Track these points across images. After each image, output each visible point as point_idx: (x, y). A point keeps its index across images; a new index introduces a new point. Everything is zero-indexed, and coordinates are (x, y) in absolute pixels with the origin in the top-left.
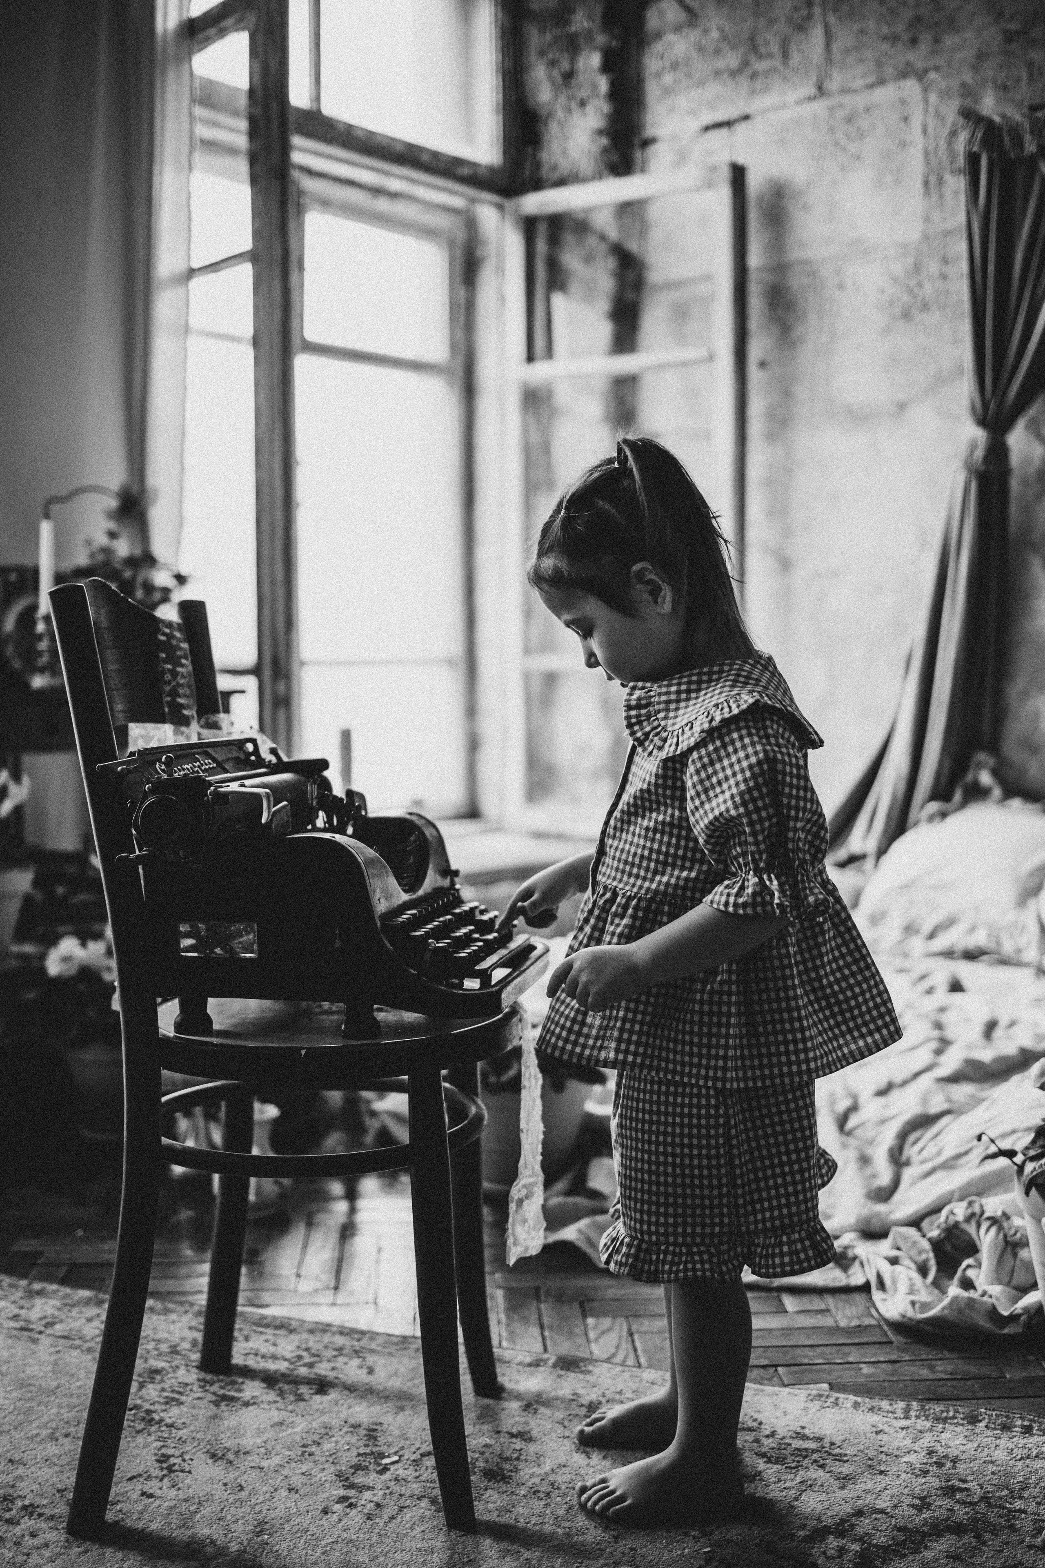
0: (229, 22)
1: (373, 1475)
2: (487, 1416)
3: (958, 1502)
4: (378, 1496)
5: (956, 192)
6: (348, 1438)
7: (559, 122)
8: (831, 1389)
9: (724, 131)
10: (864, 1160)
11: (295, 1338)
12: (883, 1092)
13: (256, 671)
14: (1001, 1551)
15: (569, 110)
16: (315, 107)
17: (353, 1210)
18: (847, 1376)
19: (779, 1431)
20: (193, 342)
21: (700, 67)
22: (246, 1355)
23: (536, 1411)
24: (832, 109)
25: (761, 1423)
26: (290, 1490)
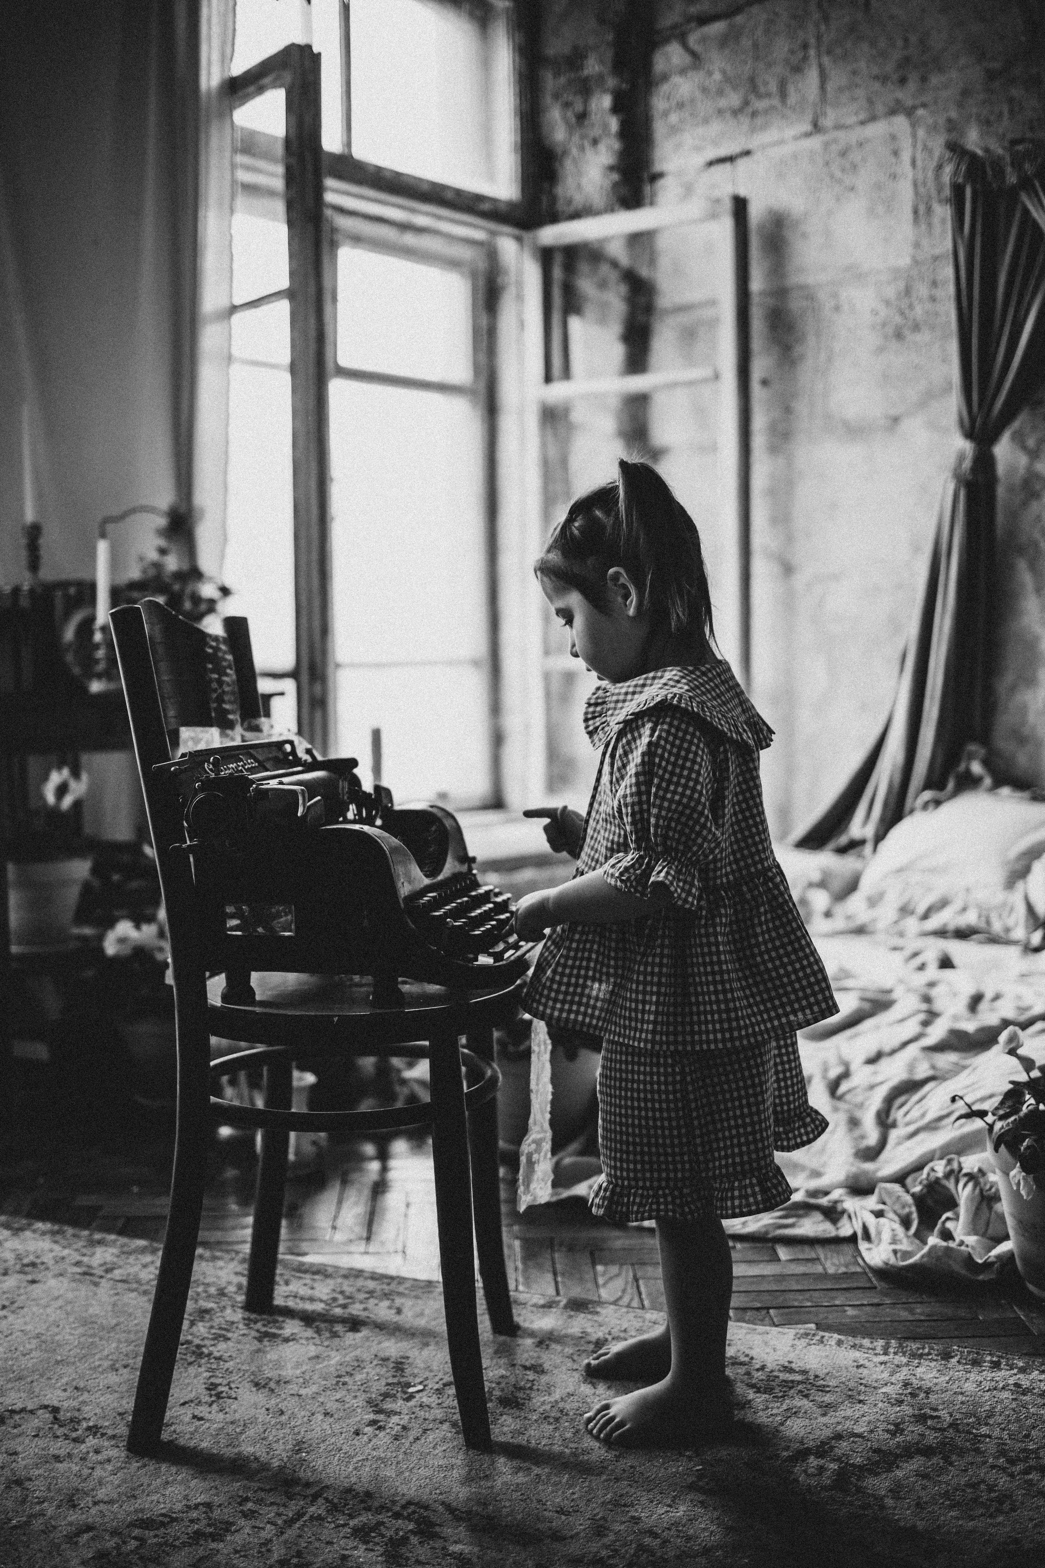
0: (266, 81)
1: (400, 1402)
2: (504, 1351)
3: (929, 1428)
4: (405, 1421)
5: (943, 221)
6: (378, 1370)
7: (574, 159)
8: (817, 1329)
9: (727, 166)
10: (854, 1123)
11: (331, 1282)
12: (873, 1060)
13: (294, 674)
14: (966, 1471)
15: (582, 149)
16: (346, 151)
17: (384, 1169)
18: (833, 1318)
19: (769, 1365)
20: (235, 369)
21: (705, 106)
22: (287, 1297)
23: (548, 1346)
24: (826, 145)
25: (752, 1358)
26: (326, 1414)
